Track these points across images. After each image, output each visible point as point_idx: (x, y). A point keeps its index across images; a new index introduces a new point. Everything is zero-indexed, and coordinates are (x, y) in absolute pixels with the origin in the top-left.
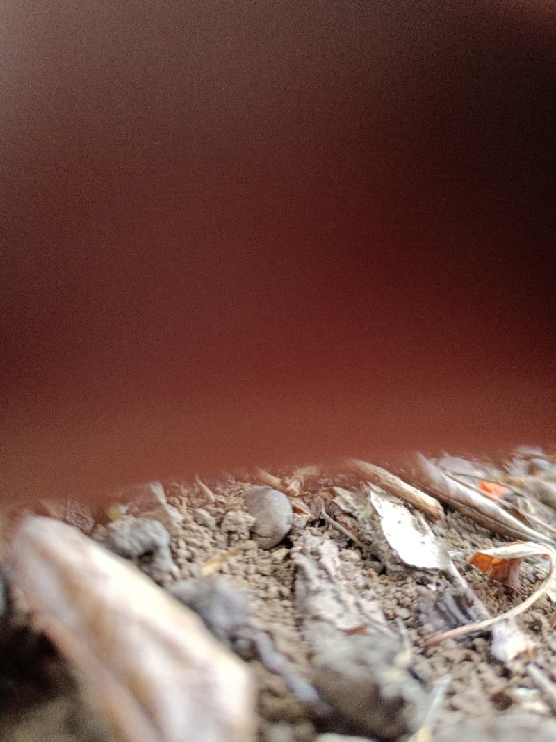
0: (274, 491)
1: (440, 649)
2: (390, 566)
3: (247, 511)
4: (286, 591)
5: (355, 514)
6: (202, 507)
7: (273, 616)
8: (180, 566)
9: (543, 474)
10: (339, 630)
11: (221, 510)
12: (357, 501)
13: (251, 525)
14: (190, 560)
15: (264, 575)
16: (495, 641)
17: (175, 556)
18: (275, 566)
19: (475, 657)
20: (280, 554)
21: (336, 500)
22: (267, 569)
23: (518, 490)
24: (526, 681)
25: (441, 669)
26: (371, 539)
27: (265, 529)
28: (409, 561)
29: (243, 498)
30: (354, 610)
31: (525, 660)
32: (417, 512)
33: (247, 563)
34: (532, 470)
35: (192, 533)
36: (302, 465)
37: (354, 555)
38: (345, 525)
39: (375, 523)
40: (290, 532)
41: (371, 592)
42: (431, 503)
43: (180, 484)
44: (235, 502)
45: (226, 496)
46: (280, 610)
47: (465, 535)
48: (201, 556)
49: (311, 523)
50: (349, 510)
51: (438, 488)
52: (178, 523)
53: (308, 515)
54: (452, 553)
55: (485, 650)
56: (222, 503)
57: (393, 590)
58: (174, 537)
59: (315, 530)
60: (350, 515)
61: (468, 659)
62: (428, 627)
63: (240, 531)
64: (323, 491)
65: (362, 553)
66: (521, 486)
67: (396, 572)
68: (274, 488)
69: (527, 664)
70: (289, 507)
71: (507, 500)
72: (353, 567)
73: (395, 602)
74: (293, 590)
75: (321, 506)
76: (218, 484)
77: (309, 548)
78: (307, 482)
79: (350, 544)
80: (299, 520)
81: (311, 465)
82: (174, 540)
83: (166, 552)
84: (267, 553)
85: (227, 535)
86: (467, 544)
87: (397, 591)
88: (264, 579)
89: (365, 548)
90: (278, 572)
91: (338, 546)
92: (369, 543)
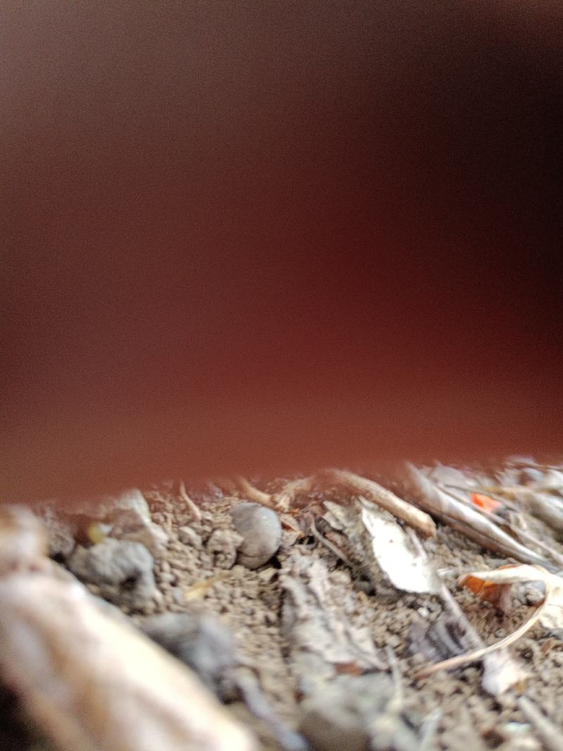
0: (263, 509)
1: (430, 681)
2: (380, 590)
3: (235, 530)
4: (273, 616)
5: (346, 531)
6: (188, 524)
7: (259, 646)
8: (163, 591)
9: (534, 486)
10: (327, 663)
11: (208, 528)
12: (348, 517)
13: (238, 545)
14: (173, 584)
15: (250, 598)
16: (487, 672)
17: (158, 581)
18: (262, 588)
19: (467, 690)
20: (267, 574)
21: (327, 517)
22: (253, 592)
23: (510, 504)
24: (517, 715)
25: (431, 704)
26: (361, 560)
27: (253, 549)
28: (401, 584)
29: (231, 515)
30: (343, 639)
31: (516, 692)
32: (409, 529)
33: (233, 585)
34: (524, 480)
35: (176, 554)
36: (292, 479)
37: (343, 577)
38: (335, 544)
39: (367, 543)
40: (278, 552)
41: (360, 619)
42: (423, 519)
43: (165, 497)
44: (223, 520)
45: (212, 513)
46: (267, 639)
47: (456, 552)
48: (186, 580)
49: (300, 541)
50: (339, 528)
51: (431, 504)
52: (163, 544)
53: (297, 532)
54: (443, 572)
55: (476, 681)
56: (208, 521)
57: (383, 615)
58: (158, 560)
59: (304, 547)
60: (340, 532)
61: (458, 691)
62: (418, 657)
63: (227, 551)
64: (313, 505)
65: (351, 573)
66: (513, 499)
67: (386, 596)
68: (264, 505)
69: (518, 697)
70: (278, 525)
71: (499, 514)
72: (343, 591)
73: (384, 628)
74: (280, 615)
75: (311, 523)
76: (205, 498)
77: (297, 570)
78: (297, 496)
79: (340, 564)
80: (287, 538)
81: (302, 478)
82: (158, 562)
83: (149, 578)
84: (254, 573)
85: (213, 556)
86: (457, 561)
87: (387, 617)
88: (250, 603)
89: (355, 569)
90: (264, 594)
91: (328, 566)
92: (359, 563)
